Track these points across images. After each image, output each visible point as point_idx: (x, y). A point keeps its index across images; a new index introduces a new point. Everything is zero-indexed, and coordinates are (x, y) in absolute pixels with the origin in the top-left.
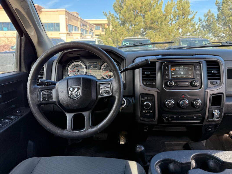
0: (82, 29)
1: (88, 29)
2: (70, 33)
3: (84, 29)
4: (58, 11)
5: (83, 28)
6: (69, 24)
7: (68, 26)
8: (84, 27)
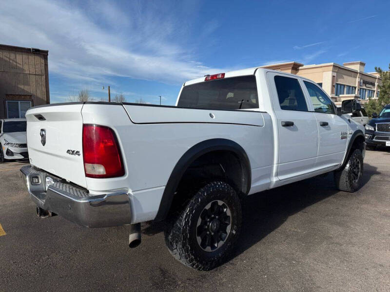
0: (363, 89)
1: (375, 89)
2: (336, 97)
3: (366, 89)
4: (321, 67)
5: (364, 87)
6: (337, 84)
7: (336, 86)
8: (367, 85)
